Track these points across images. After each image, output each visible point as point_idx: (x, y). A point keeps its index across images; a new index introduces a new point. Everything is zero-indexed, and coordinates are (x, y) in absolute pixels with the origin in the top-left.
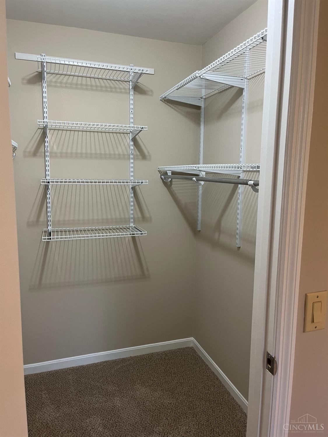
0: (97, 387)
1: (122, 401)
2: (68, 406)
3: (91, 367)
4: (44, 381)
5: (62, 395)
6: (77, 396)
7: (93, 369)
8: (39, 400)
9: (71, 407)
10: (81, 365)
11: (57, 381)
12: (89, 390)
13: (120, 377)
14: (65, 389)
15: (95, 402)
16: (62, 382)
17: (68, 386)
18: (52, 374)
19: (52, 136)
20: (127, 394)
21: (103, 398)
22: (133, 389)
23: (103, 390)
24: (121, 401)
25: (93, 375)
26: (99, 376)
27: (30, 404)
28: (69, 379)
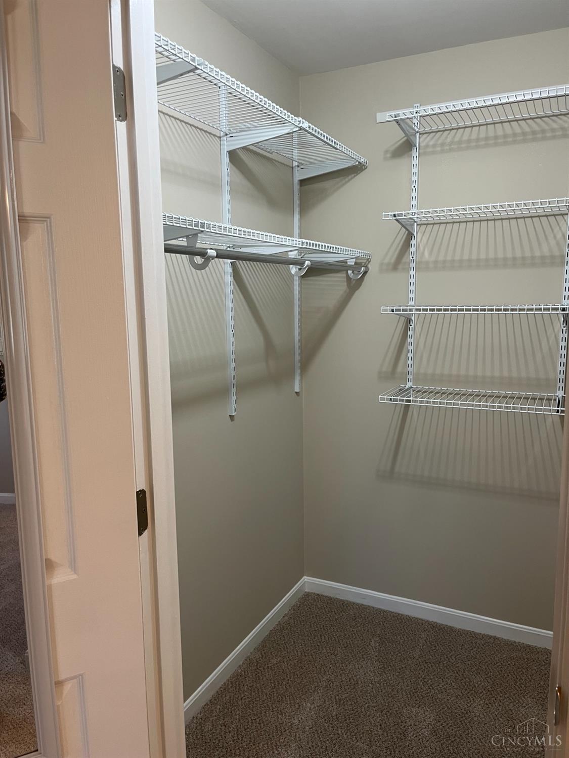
0: (457, 669)
1: (485, 710)
2: (398, 673)
3: (464, 635)
4: (385, 624)
5: (397, 654)
6: (418, 666)
7: (465, 639)
8: (363, 645)
9: (402, 677)
10: (451, 625)
11: (402, 631)
12: (441, 668)
13: (504, 672)
14: (406, 649)
15: (441, 690)
16: (408, 636)
17: (414, 646)
18: (401, 619)
19: (423, 235)
20: (500, 704)
21: (457, 689)
22: (517, 701)
23: (465, 678)
24: (484, 708)
25: (461, 648)
26: (470, 655)
27: (349, 646)
28: (420, 637)
